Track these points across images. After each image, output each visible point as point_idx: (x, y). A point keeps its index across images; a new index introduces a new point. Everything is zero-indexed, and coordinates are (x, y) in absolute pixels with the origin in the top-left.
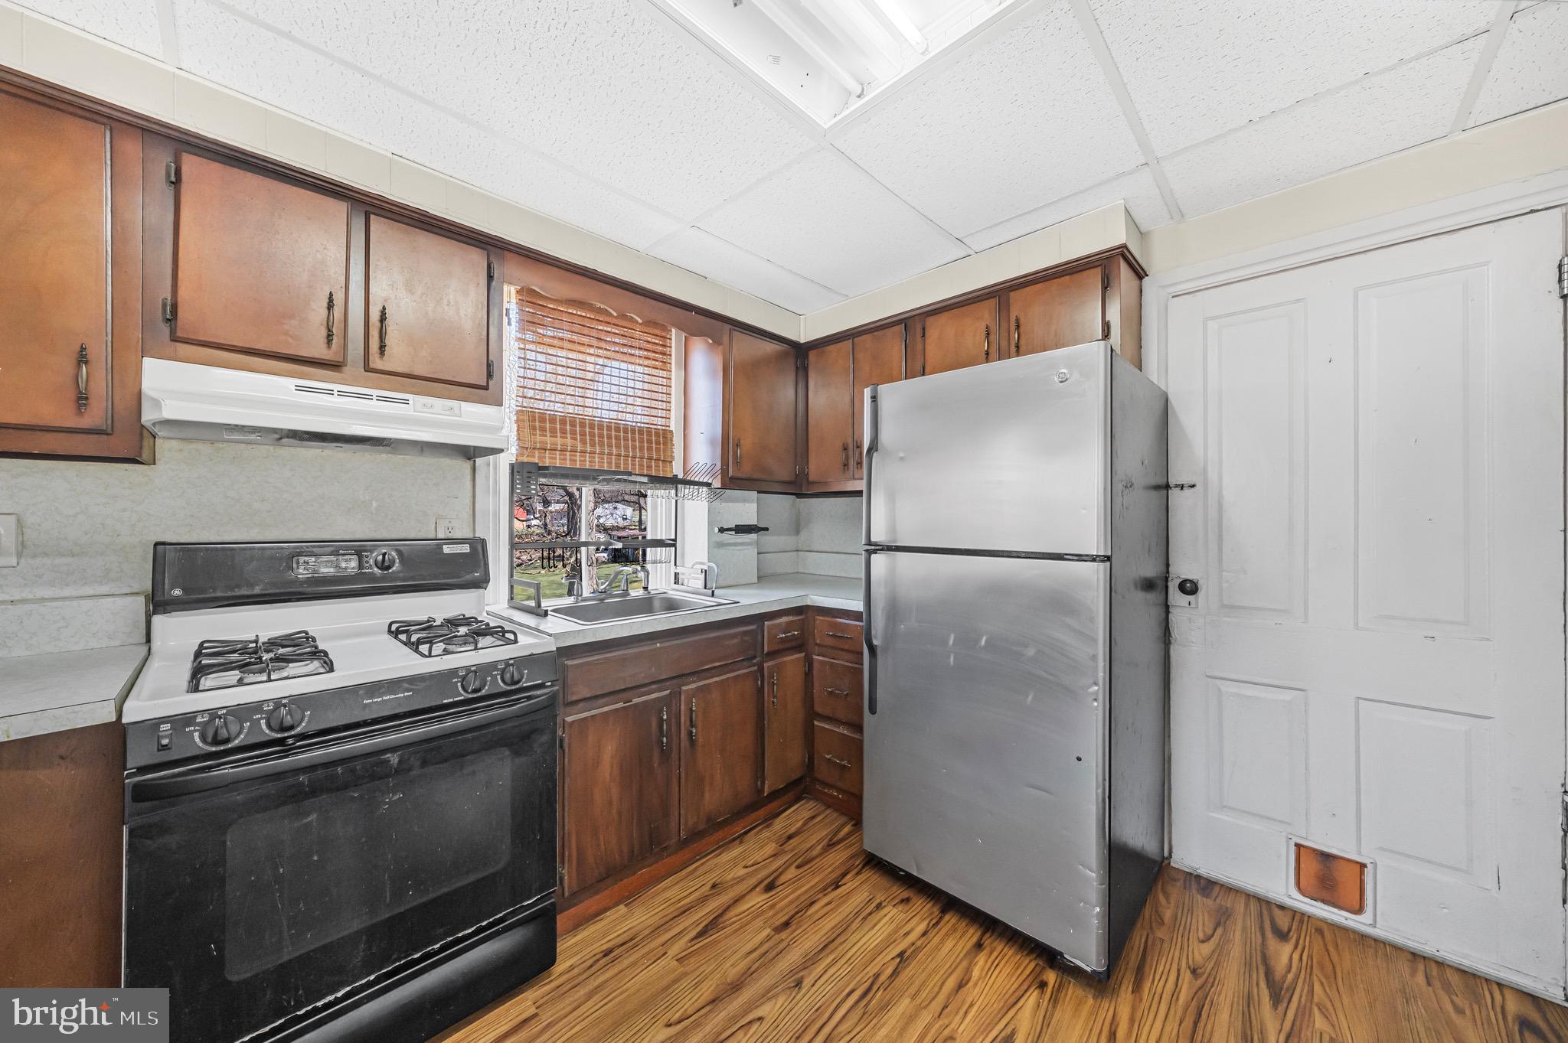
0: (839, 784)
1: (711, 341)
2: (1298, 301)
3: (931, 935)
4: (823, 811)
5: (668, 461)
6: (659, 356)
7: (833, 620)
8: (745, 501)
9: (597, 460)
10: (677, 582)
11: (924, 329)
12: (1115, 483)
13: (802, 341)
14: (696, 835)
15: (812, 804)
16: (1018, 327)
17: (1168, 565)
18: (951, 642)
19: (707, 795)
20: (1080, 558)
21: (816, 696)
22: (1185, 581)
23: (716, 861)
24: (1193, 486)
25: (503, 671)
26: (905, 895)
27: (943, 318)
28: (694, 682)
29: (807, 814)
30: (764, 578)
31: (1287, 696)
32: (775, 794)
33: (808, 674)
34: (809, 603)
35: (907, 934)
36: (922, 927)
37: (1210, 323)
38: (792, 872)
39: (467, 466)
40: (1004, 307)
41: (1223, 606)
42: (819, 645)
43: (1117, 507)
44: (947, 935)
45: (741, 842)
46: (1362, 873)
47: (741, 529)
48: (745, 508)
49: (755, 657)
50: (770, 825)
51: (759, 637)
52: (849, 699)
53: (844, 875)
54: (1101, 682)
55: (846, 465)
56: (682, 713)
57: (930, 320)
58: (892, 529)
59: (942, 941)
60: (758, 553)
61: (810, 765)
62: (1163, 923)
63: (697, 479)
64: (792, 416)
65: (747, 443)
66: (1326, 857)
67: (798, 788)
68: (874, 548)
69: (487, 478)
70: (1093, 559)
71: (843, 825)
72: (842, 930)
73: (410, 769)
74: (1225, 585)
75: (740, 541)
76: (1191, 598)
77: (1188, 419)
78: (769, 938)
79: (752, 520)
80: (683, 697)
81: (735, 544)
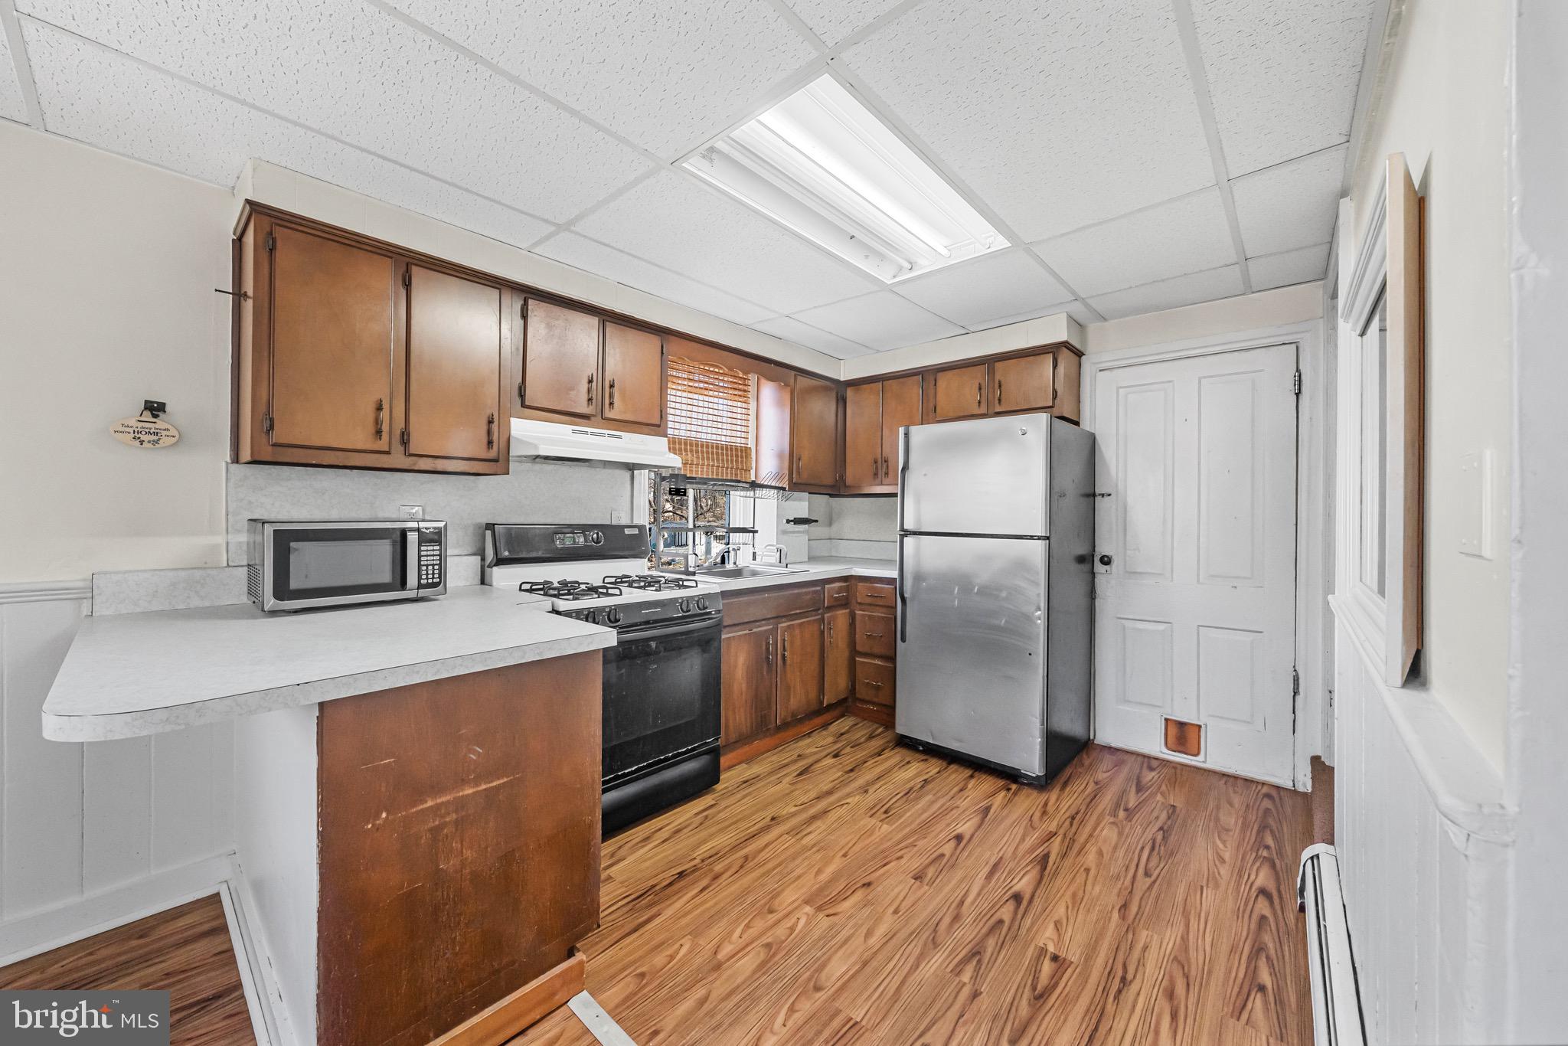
0: (875, 700)
1: (783, 384)
2: (1170, 382)
3: (942, 773)
4: (861, 722)
5: (748, 470)
6: (741, 392)
7: (871, 585)
8: (800, 500)
9: (705, 469)
10: (754, 559)
11: (935, 380)
12: (1053, 494)
13: (842, 380)
14: (785, 726)
15: (852, 718)
16: (1000, 386)
17: (1094, 547)
18: (956, 591)
19: (792, 700)
20: (1032, 537)
21: (858, 641)
22: (1104, 556)
23: (795, 745)
24: (1109, 495)
25: (698, 601)
26: (924, 757)
27: (950, 374)
28: (785, 622)
29: (851, 723)
30: (812, 559)
31: (1162, 627)
32: (830, 707)
33: (852, 625)
34: (854, 574)
35: (927, 773)
36: (938, 769)
37: (1121, 390)
38: (848, 750)
39: (628, 474)
40: (991, 372)
41: (1127, 572)
42: (860, 604)
43: (1054, 508)
44: (953, 772)
45: (809, 737)
46: (1199, 731)
47: (798, 521)
48: (801, 505)
49: (819, 609)
50: (827, 729)
51: (822, 596)
52: (883, 639)
53: (883, 750)
54: (1042, 608)
55: (876, 474)
56: (779, 641)
57: (940, 375)
58: (918, 521)
59: (949, 775)
60: (809, 540)
61: (853, 689)
62: (1083, 765)
63: (766, 483)
64: (834, 436)
65: (806, 456)
66: (1181, 725)
67: (845, 706)
68: (906, 533)
69: (640, 484)
70: (1039, 538)
71: (877, 729)
72: (889, 771)
73: (660, 652)
74: (1127, 558)
75: (797, 530)
76: (1107, 567)
77: (1109, 452)
78: (842, 776)
79: (805, 515)
80: (779, 631)
81: (794, 532)
